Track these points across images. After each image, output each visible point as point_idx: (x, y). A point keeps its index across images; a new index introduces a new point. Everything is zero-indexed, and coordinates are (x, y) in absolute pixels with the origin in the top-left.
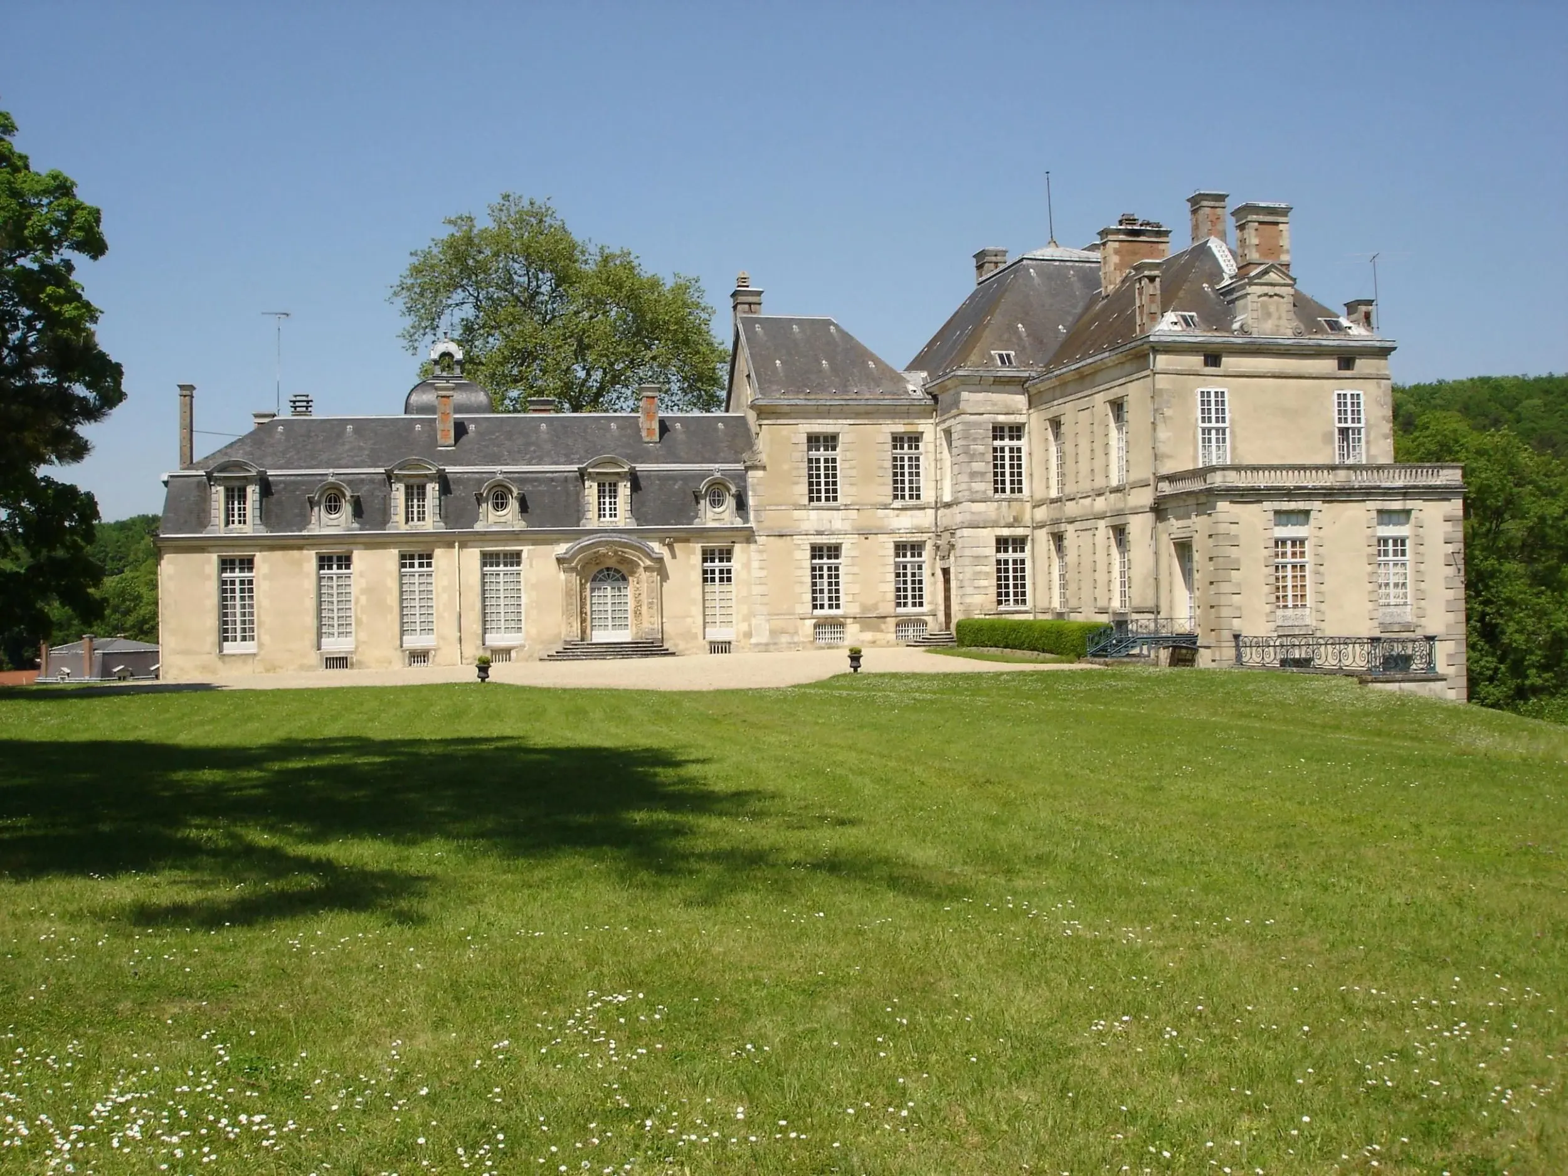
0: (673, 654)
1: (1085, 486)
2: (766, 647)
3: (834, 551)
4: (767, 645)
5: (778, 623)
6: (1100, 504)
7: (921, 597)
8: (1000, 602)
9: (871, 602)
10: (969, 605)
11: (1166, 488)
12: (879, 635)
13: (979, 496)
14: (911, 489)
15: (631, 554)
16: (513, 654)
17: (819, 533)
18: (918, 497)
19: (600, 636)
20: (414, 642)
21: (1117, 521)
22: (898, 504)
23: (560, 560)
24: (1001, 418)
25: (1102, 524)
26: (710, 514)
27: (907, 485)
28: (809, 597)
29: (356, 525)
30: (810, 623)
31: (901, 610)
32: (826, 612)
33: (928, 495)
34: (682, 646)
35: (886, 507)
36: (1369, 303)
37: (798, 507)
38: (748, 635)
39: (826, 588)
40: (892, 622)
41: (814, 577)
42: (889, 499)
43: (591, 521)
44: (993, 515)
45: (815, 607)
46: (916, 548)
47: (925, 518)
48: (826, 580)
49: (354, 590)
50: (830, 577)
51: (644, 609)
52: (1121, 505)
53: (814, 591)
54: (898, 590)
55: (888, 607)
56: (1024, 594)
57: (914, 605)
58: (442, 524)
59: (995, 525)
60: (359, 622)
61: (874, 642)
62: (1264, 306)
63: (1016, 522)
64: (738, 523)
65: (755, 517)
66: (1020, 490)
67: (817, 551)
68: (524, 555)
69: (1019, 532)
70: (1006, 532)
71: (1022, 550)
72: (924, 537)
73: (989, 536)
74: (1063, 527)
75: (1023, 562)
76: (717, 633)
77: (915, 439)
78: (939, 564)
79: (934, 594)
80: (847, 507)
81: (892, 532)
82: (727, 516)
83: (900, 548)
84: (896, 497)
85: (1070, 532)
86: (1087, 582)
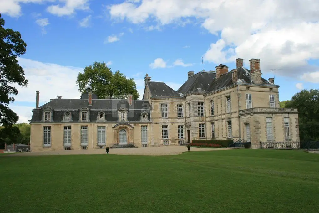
0: (136, 147)
1: (220, 113)
2: (153, 146)
3: (167, 126)
4: (154, 145)
5: (156, 141)
6: (224, 117)
8: (200, 137)
9: (174, 137)
10: (194, 137)
11: (241, 112)
12: (175, 143)
13: (195, 116)
14: (181, 115)
15: (128, 127)
16: (104, 147)
17: (164, 123)
18: (182, 116)
19: (121, 143)
20: (84, 144)
21: (228, 120)
22: (179, 118)
23: (113, 128)
24: (200, 101)
25: (224, 121)
26: (143, 119)
27: (180, 114)
29: (72, 120)
30: (162, 141)
31: (179, 138)
32: (165, 139)
33: (184, 116)
34: (137, 145)
35: (176, 118)
36: (273, 78)
37: (160, 118)
38: (150, 143)
39: (165, 134)
40: (178, 140)
41: (163, 132)
42: (177, 117)
43: (120, 120)
44: (198, 120)
45: (163, 138)
46: (182, 126)
47: (184, 120)
48: (165, 132)
49: (72, 134)
50: (166, 132)
51: (130, 138)
52: (230, 117)
53: (163, 135)
54: (179, 134)
55: (177, 138)
56: (204, 135)
57: (182, 137)
58: (90, 120)
59: (199, 121)
60: (72, 140)
61: (174, 145)
62: (256, 78)
63: (203, 121)
64: (148, 121)
65: (152, 120)
66: (203, 115)
67: (163, 126)
68: (106, 127)
69: (203, 123)
70: (201, 123)
71: (204, 126)
72: (183, 124)
73: (198, 123)
74: (214, 122)
75: (204, 129)
76: (145, 143)
77: (181, 105)
78: (187, 129)
79: (185, 135)
80: (169, 118)
81: (178, 123)
82: (146, 120)
83: (179, 126)
84: (178, 116)
85: (216, 123)
86: (220, 132)
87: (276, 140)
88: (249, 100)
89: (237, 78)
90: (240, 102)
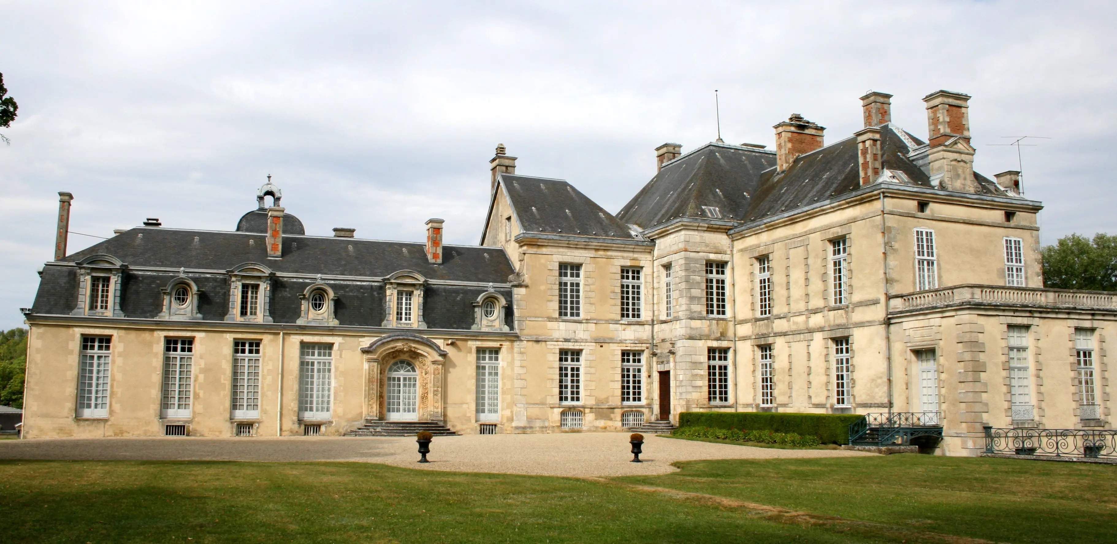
0: (453, 433)
1: (801, 306)
2: (523, 430)
3: (576, 354)
4: (524, 428)
5: (535, 411)
6: (816, 320)
7: (639, 393)
8: (710, 399)
9: (603, 396)
10: (688, 401)
11: (897, 304)
12: (609, 423)
13: (696, 315)
14: (633, 310)
15: (422, 349)
16: (323, 428)
17: (567, 340)
18: (639, 316)
19: (394, 417)
20: (241, 415)
21: (839, 334)
22: (625, 320)
23: (365, 351)
24: (712, 257)
25: (818, 337)
26: (484, 322)
27: (631, 307)
28: (557, 390)
29: (199, 316)
30: (558, 411)
31: (626, 403)
32: (569, 403)
33: (645, 315)
34: (458, 427)
35: (616, 322)
36: (1017, 173)
37: (550, 319)
38: (511, 420)
39: (569, 384)
40: (618, 412)
41: (561, 375)
42: (619, 317)
43: (391, 322)
44: (706, 331)
45: (561, 399)
46: (637, 354)
47: (644, 333)
48: (569, 378)
49: (194, 370)
50: (573, 375)
51: (430, 396)
52: (843, 321)
53: (561, 387)
54: (623, 387)
55: (616, 399)
56: (726, 393)
57: (634, 399)
58: (271, 319)
59: (707, 337)
60: (196, 396)
61: (605, 428)
62: (955, 168)
63: (723, 336)
64: (506, 329)
65: (519, 325)
66: (724, 313)
67: (563, 354)
68: (336, 347)
69: (724, 344)
70: (715, 344)
71: (725, 359)
72: (644, 347)
73: (703, 346)
74: (770, 340)
75: (726, 368)
76: (487, 418)
77: (637, 271)
78: (657, 368)
79: (649, 391)
80: (588, 321)
81: (621, 342)
82: (497, 324)
83: (625, 354)
84: (623, 316)
85: (779, 345)
86: (799, 384)
87: (1044, 421)
88: (926, 257)
89: (878, 165)
90: (892, 262)
